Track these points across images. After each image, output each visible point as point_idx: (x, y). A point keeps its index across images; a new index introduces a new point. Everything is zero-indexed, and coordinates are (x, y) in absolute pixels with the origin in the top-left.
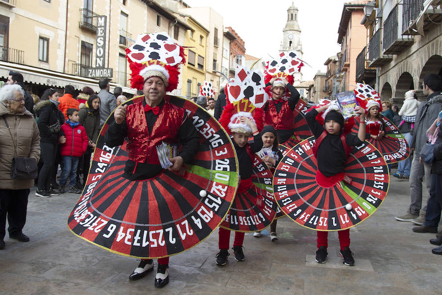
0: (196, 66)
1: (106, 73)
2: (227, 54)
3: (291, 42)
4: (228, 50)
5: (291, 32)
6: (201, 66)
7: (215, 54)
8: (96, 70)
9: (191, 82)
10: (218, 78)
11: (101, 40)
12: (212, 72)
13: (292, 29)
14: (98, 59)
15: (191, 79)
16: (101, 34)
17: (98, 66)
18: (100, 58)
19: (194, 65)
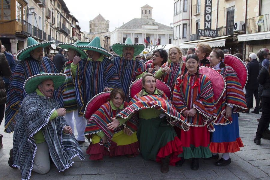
1: (213, 33)
8: (205, 31)
11: (209, 8)
14: (206, 23)
16: (209, 4)
17: (206, 27)
18: (208, 22)
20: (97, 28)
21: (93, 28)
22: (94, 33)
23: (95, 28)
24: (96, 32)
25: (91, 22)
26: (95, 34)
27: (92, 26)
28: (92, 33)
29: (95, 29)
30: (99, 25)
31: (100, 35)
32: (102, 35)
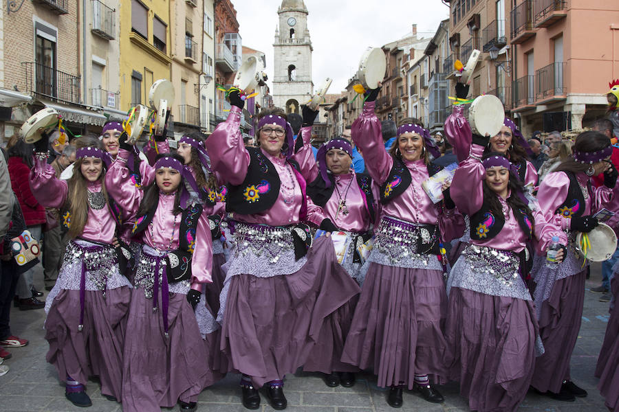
0: (151, 41)
2: (210, 27)
3: (292, 31)
4: (212, 18)
5: (292, 14)
6: (160, 44)
7: (188, 21)
9: (140, 81)
10: (195, 76)
12: (184, 62)
13: (293, 9)
15: (142, 72)
19: (146, 39)
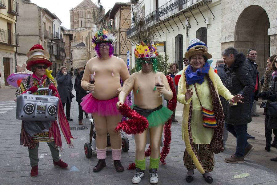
20: (83, 20)
21: (76, 21)
22: (79, 29)
23: (80, 20)
24: (81, 27)
25: (72, 11)
26: (81, 30)
27: (75, 17)
28: (74, 30)
29: (80, 22)
30: (86, 14)
31: (90, 31)
32: (93, 31)
